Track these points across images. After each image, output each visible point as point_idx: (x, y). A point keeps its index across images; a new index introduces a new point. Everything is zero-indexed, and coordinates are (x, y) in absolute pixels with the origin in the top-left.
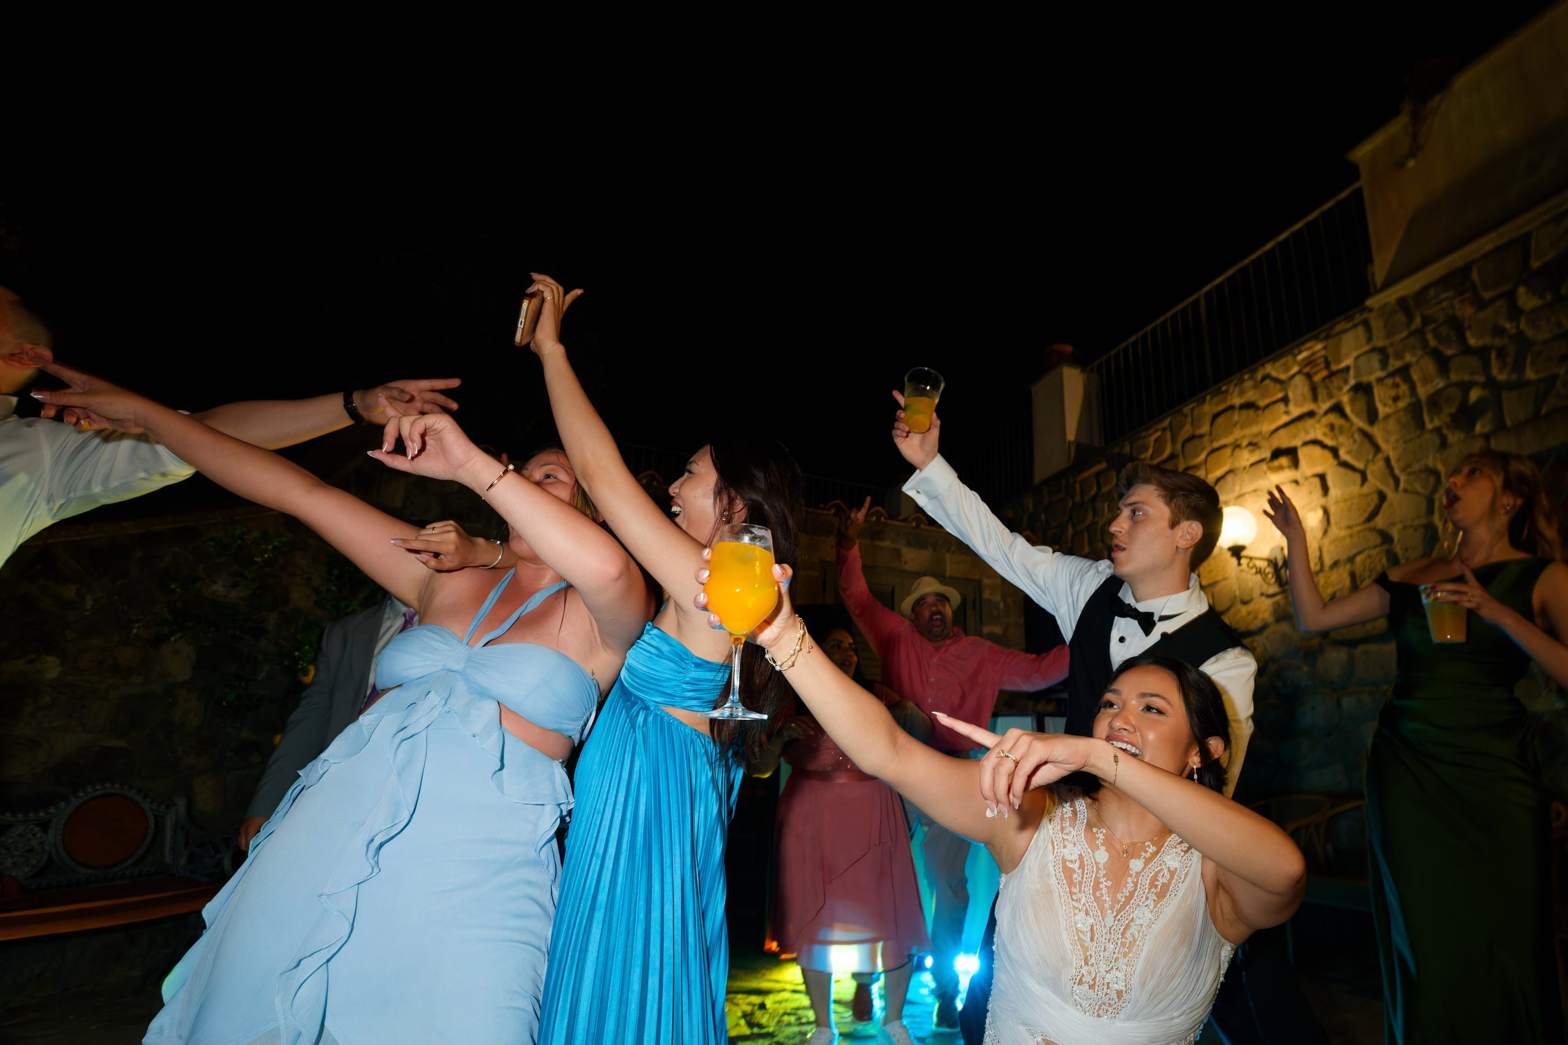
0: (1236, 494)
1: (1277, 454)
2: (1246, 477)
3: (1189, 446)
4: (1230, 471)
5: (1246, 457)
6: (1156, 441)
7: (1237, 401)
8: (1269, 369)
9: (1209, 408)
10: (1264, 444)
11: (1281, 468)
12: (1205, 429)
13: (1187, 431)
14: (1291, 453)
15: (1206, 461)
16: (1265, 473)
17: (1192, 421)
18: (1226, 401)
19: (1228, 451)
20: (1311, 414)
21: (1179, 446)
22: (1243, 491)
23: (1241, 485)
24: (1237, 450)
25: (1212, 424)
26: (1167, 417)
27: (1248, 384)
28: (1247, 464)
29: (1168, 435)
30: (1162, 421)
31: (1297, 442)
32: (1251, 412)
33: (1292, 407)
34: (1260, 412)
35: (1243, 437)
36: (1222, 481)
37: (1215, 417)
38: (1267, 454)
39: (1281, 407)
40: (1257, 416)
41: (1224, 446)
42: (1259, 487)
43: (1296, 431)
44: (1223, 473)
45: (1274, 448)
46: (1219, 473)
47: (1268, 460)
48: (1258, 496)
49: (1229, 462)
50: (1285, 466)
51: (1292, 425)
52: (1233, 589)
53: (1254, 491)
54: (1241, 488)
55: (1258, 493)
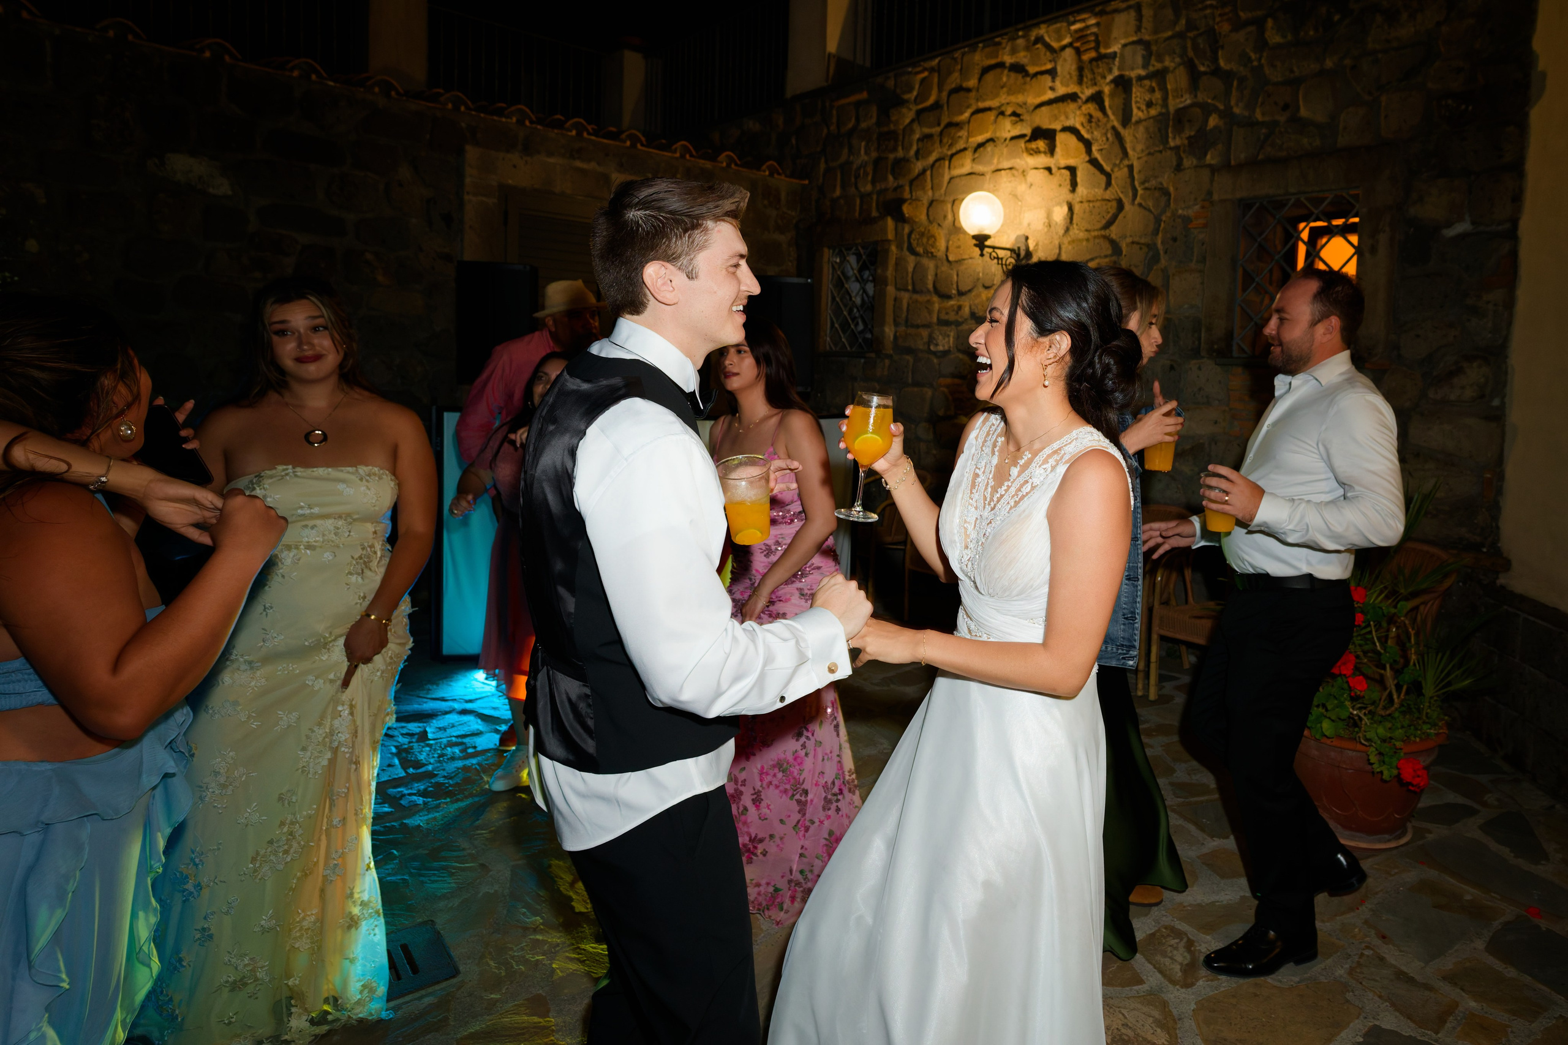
0: (993, 168)
1: (1039, 133)
2: (1005, 151)
3: (954, 96)
4: (991, 140)
5: (1008, 129)
6: (923, 80)
7: (1008, 59)
8: (1044, 31)
9: (980, 58)
10: (1025, 117)
11: (1037, 152)
12: (973, 82)
13: (955, 78)
14: (1050, 137)
15: (969, 122)
16: (1023, 152)
17: (961, 68)
18: (997, 56)
19: (991, 116)
20: (1074, 97)
21: (945, 95)
22: (1000, 167)
23: (999, 158)
24: (1001, 117)
25: (980, 79)
26: (937, 56)
27: (1021, 42)
28: (1009, 135)
29: (936, 78)
30: (928, 60)
31: (1057, 126)
32: (1019, 77)
33: (1058, 82)
34: (1028, 80)
35: (1009, 103)
36: (982, 149)
37: (985, 71)
38: (1028, 131)
39: (1048, 78)
40: (1025, 83)
42: (1015, 165)
43: (1056, 112)
44: (984, 140)
45: (1035, 125)
46: (980, 139)
47: (1027, 138)
48: (1014, 175)
49: (992, 128)
50: (1042, 149)
51: (1054, 105)
52: (977, 270)
53: (1011, 169)
54: (999, 163)
55: (1014, 171)
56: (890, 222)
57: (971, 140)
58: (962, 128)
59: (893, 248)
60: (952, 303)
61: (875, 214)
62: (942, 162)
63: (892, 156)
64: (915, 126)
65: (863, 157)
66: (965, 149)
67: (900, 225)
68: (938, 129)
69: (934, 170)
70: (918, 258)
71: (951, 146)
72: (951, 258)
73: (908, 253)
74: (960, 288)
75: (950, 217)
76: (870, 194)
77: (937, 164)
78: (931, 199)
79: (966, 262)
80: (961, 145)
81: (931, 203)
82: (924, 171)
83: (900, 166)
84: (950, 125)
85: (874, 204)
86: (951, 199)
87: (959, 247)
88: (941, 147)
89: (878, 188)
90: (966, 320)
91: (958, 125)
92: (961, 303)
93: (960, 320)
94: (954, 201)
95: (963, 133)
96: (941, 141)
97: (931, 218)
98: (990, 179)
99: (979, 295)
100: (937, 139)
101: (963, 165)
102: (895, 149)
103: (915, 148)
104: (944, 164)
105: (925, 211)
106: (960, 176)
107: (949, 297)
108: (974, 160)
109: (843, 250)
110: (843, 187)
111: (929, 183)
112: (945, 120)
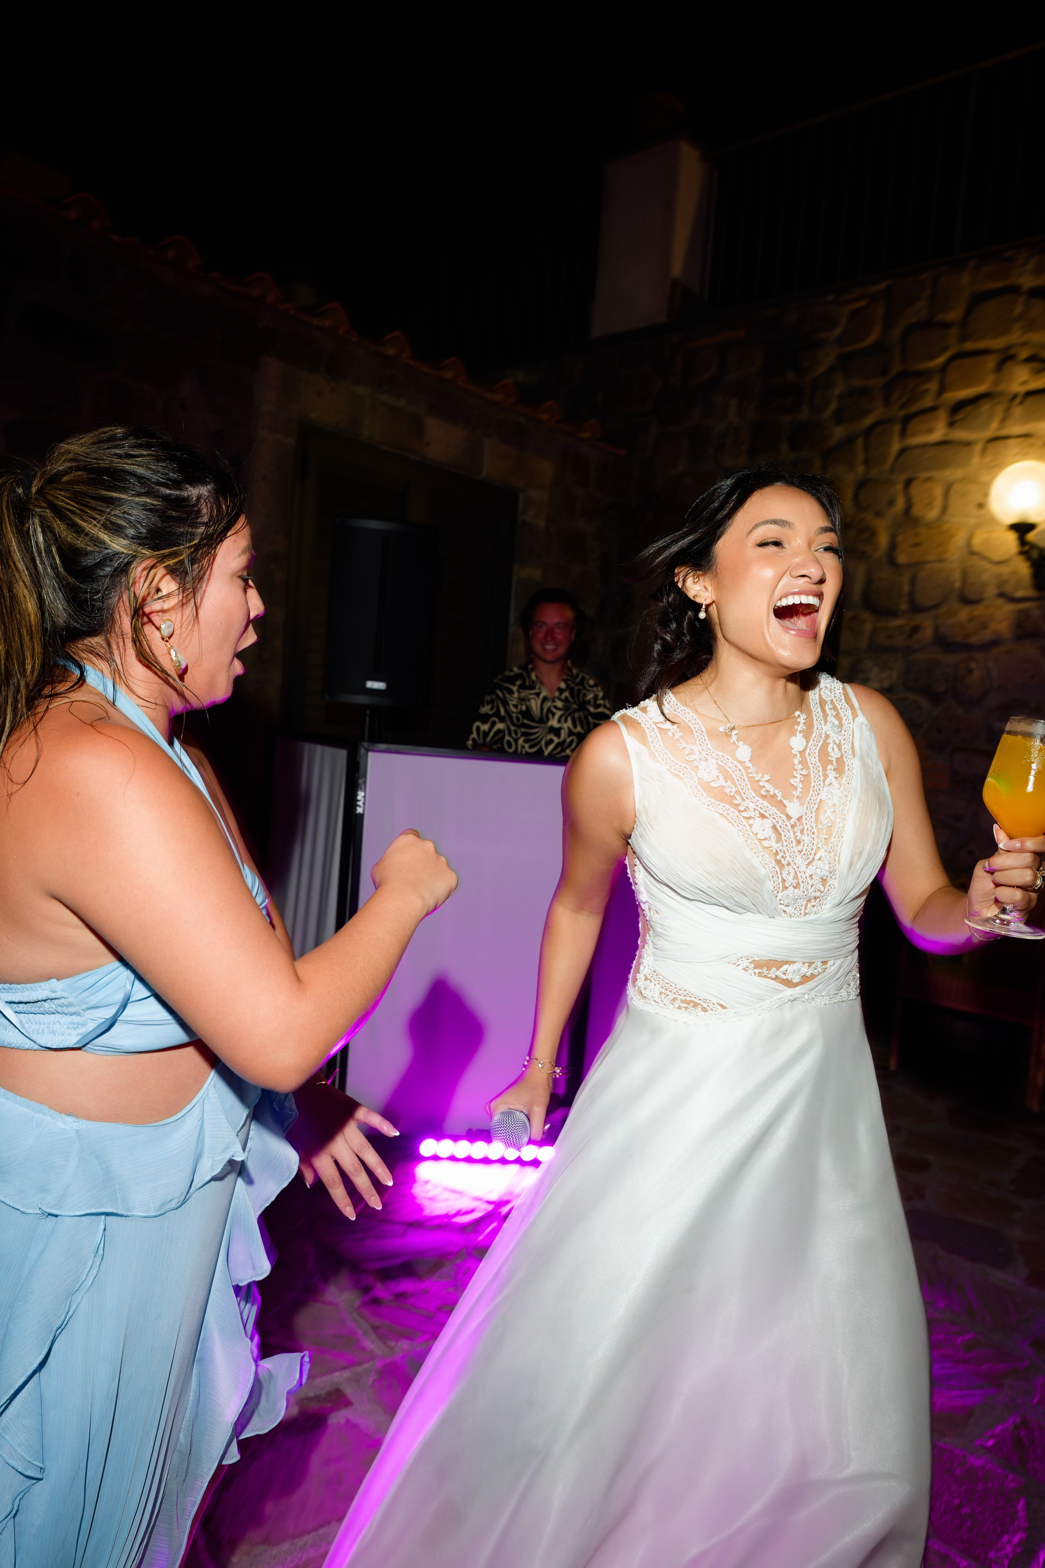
0: (990, 433)
2: (1017, 410)
3: (917, 336)
4: (989, 395)
5: (1023, 379)
6: (856, 313)
7: (1028, 281)
9: (969, 282)
12: (955, 315)
13: (918, 310)
15: (944, 370)
17: (932, 297)
18: (1008, 278)
19: (991, 362)
21: (897, 333)
22: (1004, 432)
23: (1004, 420)
24: (1008, 363)
25: (968, 312)
26: (884, 278)
28: (1023, 389)
29: (881, 308)
30: (870, 284)
35: (1024, 344)
36: (969, 409)
37: (979, 299)
41: (986, 352)
42: (1033, 431)
44: (973, 397)
46: (966, 394)
49: (989, 378)
52: (951, 577)
53: (1026, 435)
54: (1002, 427)
55: (1032, 439)
57: (947, 395)
58: (930, 379)
60: (897, 622)
62: (887, 427)
63: (788, 419)
64: (838, 377)
66: (933, 409)
68: (883, 381)
69: (871, 437)
71: (904, 406)
72: (899, 561)
74: (916, 602)
75: (900, 504)
77: (878, 429)
78: (859, 477)
79: (930, 565)
80: (928, 402)
81: (862, 484)
83: (803, 433)
84: (906, 374)
86: (904, 477)
87: (917, 545)
88: (887, 405)
90: (924, 647)
91: (925, 375)
92: (918, 623)
93: (912, 647)
94: (909, 482)
95: (933, 386)
96: (887, 398)
98: (983, 450)
99: (954, 612)
100: (879, 395)
101: (930, 431)
102: (795, 409)
103: (833, 406)
104: (893, 427)
106: (924, 446)
107: (893, 613)
108: (951, 424)
111: (860, 457)
112: (897, 368)
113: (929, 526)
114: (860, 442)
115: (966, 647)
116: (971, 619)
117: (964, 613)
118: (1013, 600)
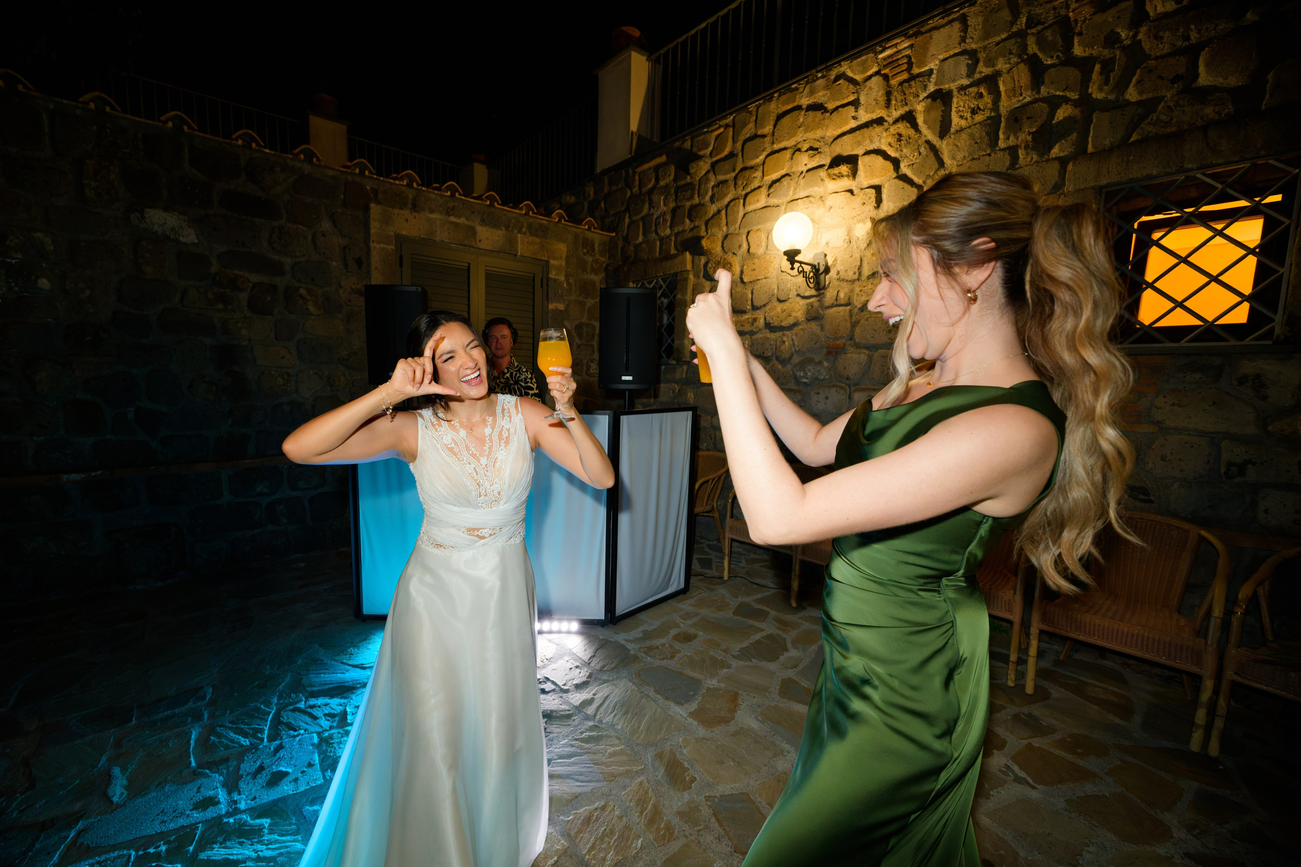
0: (789, 199)
1: (837, 161)
2: (802, 182)
3: (749, 144)
4: (787, 175)
5: (805, 161)
6: (718, 137)
7: (805, 101)
8: (845, 68)
9: (775, 107)
10: (824, 149)
11: (841, 176)
12: (768, 129)
13: (749, 130)
14: (852, 161)
15: (764, 163)
16: (822, 179)
17: (756, 121)
18: (794, 101)
19: (788, 154)
20: (880, 121)
21: (739, 145)
22: (796, 197)
23: (795, 189)
24: (798, 153)
25: (775, 126)
26: (731, 114)
27: (821, 82)
28: (805, 169)
29: (730, 131)
30: (725, 117)
31: (860, 151)
32: (819, 113)
33: (861, 111)
34: (828, 114)
35: (805, 141)
36: (777, 184)
37: (780, 117)
38: (827, 161)
39: (851, 109)
40: (824, 119)
41: (785, 149)
42: (811, 194)
43: (859, 138)
44: (778, 177)
45: (835, 154)
46: (775, 176)
47: (826, 168)
48: (811, 202)
49: (788, 165)
50: (845, 173)
51: (858, 132)
52: (773, 288)
53: (807, 197)
54: (794, 193)
55: (811, 199)
56: (688, 256)
57: (766, 178)
58: (757, 170)
59: (691, 276)
60: (746, 316)
61: (673, 251)
62: (737, 200)
63: (688, 204)
64: (711, 176)
65: (663, 208)
66: (759, 187)
67: (696, 257)
68: (733, 175)
69: (729, 209)
70: (713, 282)
71: (744, 188)
72: (745, 280)
73: (704, 280)
74: (755, 304)
76: (669, 237)
77: (732, 204)
78: (724, 234)
79: (760, 282)
80: (756, 184)
81: (726, 237)
82: (719, 211)
83: (694, 212)
84: (744, 169)
85: (673, 244)
86: (746, 231)
87: (754, 270)
88: (736, 189)
89: (676, 231)
90: (760, 330)
91: (753, 168)
92: (754, 316)
93: (755, 330)
94: (748, 233)
95: (758, 174)
96: (735, 184)
97: (726, 249)
98: (786, 209)
99: (774, 308)
100: (732, 183)
101: (758, 201)
102: (692, 197)
103: (710, 193)
104: (739, 202)
105: (721, 244)
106: (755, 211)
107: (743, 312)
108: (768, 195)
109: (645, 283)
110: (644, 234)
111: (724, 221)
112: (739, 166)
113: (758, 258)
114: (723, 212)
115: (781, 328)
116: (783, 311)
117: (779, 307)
118: (804, 297)
